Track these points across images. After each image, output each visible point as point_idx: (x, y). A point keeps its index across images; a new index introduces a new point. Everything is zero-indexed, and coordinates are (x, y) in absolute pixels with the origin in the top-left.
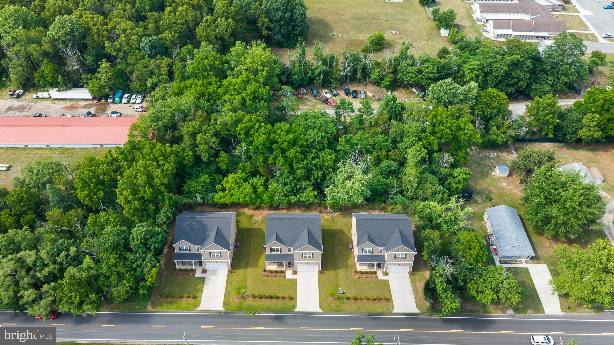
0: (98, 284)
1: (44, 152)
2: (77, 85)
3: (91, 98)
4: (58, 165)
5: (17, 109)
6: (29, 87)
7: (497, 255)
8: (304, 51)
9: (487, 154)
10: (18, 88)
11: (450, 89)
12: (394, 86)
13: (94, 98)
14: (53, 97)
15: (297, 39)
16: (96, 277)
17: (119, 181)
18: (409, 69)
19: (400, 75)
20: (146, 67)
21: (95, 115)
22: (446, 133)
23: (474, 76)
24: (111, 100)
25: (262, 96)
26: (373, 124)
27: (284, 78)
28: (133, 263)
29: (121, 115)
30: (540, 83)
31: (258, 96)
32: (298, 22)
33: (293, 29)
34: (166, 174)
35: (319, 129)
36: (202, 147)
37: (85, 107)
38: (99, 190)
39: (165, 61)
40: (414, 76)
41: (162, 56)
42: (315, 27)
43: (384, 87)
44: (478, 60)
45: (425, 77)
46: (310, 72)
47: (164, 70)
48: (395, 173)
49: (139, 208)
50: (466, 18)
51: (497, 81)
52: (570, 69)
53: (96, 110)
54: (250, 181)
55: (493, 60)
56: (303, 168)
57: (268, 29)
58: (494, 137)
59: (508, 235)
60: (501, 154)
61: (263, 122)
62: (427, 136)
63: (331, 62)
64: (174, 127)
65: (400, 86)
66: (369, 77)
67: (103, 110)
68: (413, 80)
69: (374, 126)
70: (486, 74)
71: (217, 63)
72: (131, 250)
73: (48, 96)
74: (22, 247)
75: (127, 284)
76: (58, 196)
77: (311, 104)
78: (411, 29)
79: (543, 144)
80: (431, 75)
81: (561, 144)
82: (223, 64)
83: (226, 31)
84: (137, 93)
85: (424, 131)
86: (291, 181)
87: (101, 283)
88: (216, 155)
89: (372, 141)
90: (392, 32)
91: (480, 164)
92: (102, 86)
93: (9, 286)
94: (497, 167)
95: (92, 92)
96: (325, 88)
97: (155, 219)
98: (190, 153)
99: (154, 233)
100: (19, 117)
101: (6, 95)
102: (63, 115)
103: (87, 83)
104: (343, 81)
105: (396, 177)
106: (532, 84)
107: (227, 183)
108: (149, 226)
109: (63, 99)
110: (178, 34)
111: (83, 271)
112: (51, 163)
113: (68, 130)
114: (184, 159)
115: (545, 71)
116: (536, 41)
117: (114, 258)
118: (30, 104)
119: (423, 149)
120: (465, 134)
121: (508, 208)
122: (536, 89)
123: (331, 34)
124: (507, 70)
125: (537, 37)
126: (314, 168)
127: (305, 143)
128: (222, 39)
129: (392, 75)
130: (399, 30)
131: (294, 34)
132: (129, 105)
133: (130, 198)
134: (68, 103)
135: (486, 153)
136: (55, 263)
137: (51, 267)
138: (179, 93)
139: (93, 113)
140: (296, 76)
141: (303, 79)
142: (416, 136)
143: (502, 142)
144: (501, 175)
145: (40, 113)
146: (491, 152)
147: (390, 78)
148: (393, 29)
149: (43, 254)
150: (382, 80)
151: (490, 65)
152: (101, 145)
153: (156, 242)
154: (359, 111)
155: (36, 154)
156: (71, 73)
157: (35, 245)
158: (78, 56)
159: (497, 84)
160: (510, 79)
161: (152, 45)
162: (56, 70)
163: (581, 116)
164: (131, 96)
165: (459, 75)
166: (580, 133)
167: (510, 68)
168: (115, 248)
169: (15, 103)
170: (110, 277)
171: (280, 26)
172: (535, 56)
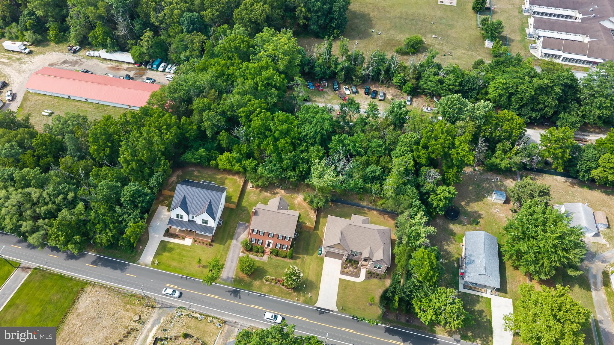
0: (87, 229)
1: (82, 104)
2: (123, 49)
3: (133, 62)
4: (84, 118)
5: (71, 62)
6: (86, 45)
7: (463, 279)
8: (331, 45)
9: (489, 177)
10: (76, 45)
11: (456, 105)
12: (415, 92)
13: (135, 63)
14: (102, 57)
15: (333, 31)
16: (85, 222)
17: (122, 141)
18: (432, 78)
19: (421, 82)
20: (183, 41)
21: (132, 79)
22: (437, 149)
23: (497, 95)
24: (150, 67)
25: (275, 84)
26: (374, 127)
27: (306, 69)
28: (120, 216)
29: (154, 81)
30: (569, 113)
31: (272, 83)
32: (336, 15)
33: (331, 21)
34: (165, 143)
35: (316, 124)
36: (207, 124)
37: (127, 69)
38: (107, 146)
39: (199, 37)
40: (434, 85)
41: (198, 32)
42: (357, 21)
43: (405, 92)
44: (505, 78)
45: (444, 88)
46: (333, 66)
47: (196, 46)
48: (378, 179)
49: (135, 168)
50: (518, 31)
51: (522, 104)
52: (605, 103)
53: (135, 74)
54: (243, 162)
55: (521, 81)
56: (290, 159)
57: (306, 18)
58: (498, 161)
59: (478, 261)
60: (504, 179)
61: (264, 109)
62: (418, 149)
63: (356, 59)
64: (189, 101)
65: (422, 93)
66: (392, 80)
67: (140, 74)
68: (432, 89)
69: (375, 130)
70: (511, 95)
71: (242, 45)
72: (121, 205)
73: (98, 55)
74: (31, 184)
75: (110, 234)
76: (75, 145)
77: (329, 98)
78: (455, 36)
79: (555, 177)
80: (451, 87)
81: (575, 181)
82: (249, 47)
83: (260, 16)
84: (173, 63)
85: (417, 143)
86: (278, 169)
87: (88, 228)
88: (217, 133)
89: (365, 144)
90: (434, 36)
91: (478, 186)
92: (143, 53)
93: (14, 214)
94: (494, 192)
95: (134, 58)
96: (347, 84)
97: (148, 181)
98: (195, 127)
99: (143, 193)
100: (71, 70)
101: (65, 49)
102: (106, 74)
103: (131, 48)
104: (365, 80)
105: (379, 183)
106: (561, 112)
107: (221, 160)
108: (140, 187)
109: (111, 60)
110: (218, 13)
111: (74, 215)
112: (78, 116)
113: (105, 88)
114: (187, 132)
115: (578, 101)
116: (587, 66)
117: (104, 208)
118: (82, 60)
119: (412, 161)
120: (458, 154)
121: (488, 236)
122: (563, 118)
123: (371, 30)
124: (533, 93)
125: (589, 62)
126: (300, 161)
127: (297, 135)
128: (256, 23)
129: (414, 81)
130: (441, 35)
131: (331, 26)
132: (164, 73)
133: (129, 158)
134: (113, 64)
135: (489, 175)
136: (54, 203)
137: (50, 206)
138: (204, 69)
139: (131, 76)
140: (318, 69)
141: (325, 72)
142: (408, 147)
143: (505, 167)
144: (496, 201)
145: (87, 69)
146: (495, 176)
147: (412, 84)
148: (435, 34)
149: (45, 194)
150: (404, 85)
151: (517, 86)
152: (130, 106)
153: (143, 202)
154: (366, 112)
155: (75, 106)
156: (120, 37)
157: (42, 185)
158: (128, 22)
159: (522, 107)
160: (536, 104)
161: (191, 21)
162: (107, 33)
163: (598, 155)
164: (168, 65)
165: (483, 91)
166: (594, 173)
167: (538, 92)
168: (107, 200)
169: (71, 57)
170: (96, 224)
171: (318, 16)
172: (566, 83)
